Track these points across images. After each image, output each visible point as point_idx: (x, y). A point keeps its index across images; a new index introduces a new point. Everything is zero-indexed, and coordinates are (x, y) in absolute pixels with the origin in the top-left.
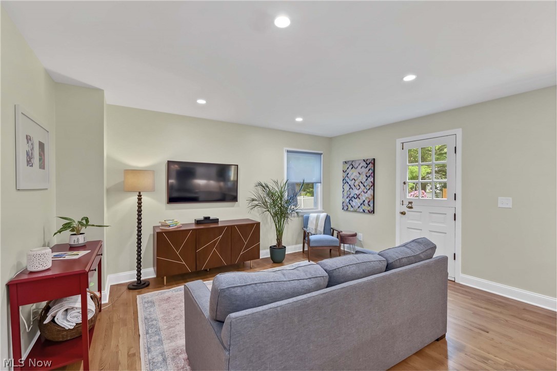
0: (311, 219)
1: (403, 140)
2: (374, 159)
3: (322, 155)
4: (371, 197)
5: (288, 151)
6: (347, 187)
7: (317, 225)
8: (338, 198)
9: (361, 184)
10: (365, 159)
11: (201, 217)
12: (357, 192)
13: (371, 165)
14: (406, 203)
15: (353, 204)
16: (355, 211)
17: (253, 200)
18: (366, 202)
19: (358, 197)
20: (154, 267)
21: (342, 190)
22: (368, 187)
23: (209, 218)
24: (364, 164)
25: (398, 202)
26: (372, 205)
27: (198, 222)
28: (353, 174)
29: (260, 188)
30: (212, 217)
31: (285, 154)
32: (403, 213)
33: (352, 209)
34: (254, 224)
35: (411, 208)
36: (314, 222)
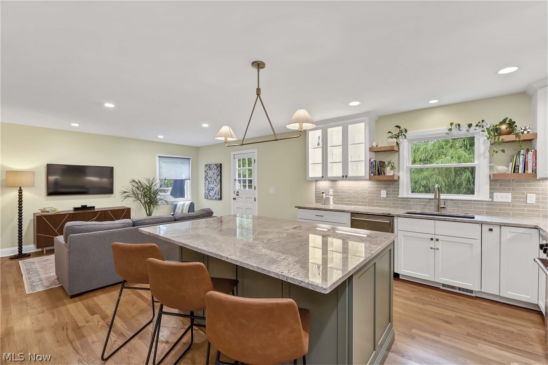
0: (178, 206)
1: (235, 153)
2: (221, 164)
3: (190, 160)
4: (219, 189)
5: (159, 157)
6: (207, 183)
7: (182, 210)
8: (202, 191)
9: (214, 181)
10: (216, 163)
11: (79, 206)
12: (212, 186)
13: (219, 168)
14: (236, 192)
15: (210, 194)
16: (212, 199)
17: (125, 192)
18: (217, 192)
19: (213, 189)
20: (34, 244)
21: (204, 185)
22: (218, 183)
23: (86, 206)
24: (215, 167)
25: (232, 192)
26: (220, 194)
27: (76, 209)
28: (210, 173)
29: (134, 184)
30: (88, 205)
31: (158, 158)
32: (234, 199)
33: (210, 198)
34: (125, 209)
35: (238, 195)
36: (181, 208)
